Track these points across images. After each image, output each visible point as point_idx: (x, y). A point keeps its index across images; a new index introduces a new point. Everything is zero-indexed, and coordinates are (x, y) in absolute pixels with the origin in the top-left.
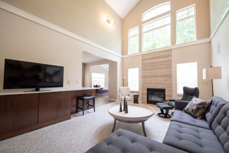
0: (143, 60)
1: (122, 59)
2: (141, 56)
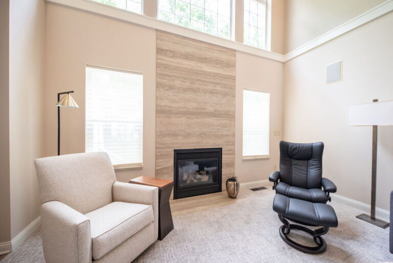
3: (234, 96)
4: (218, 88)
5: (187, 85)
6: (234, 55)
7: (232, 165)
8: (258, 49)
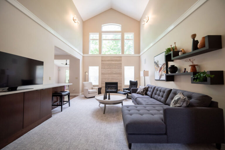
0: (102, 61)
1: (83, 57)
2: (101, 58)
3: (121, 68)
4: (116, 67)
5: (108, 67)
6: (121, 58)
7: (121, 87)
8: (130, 54)
